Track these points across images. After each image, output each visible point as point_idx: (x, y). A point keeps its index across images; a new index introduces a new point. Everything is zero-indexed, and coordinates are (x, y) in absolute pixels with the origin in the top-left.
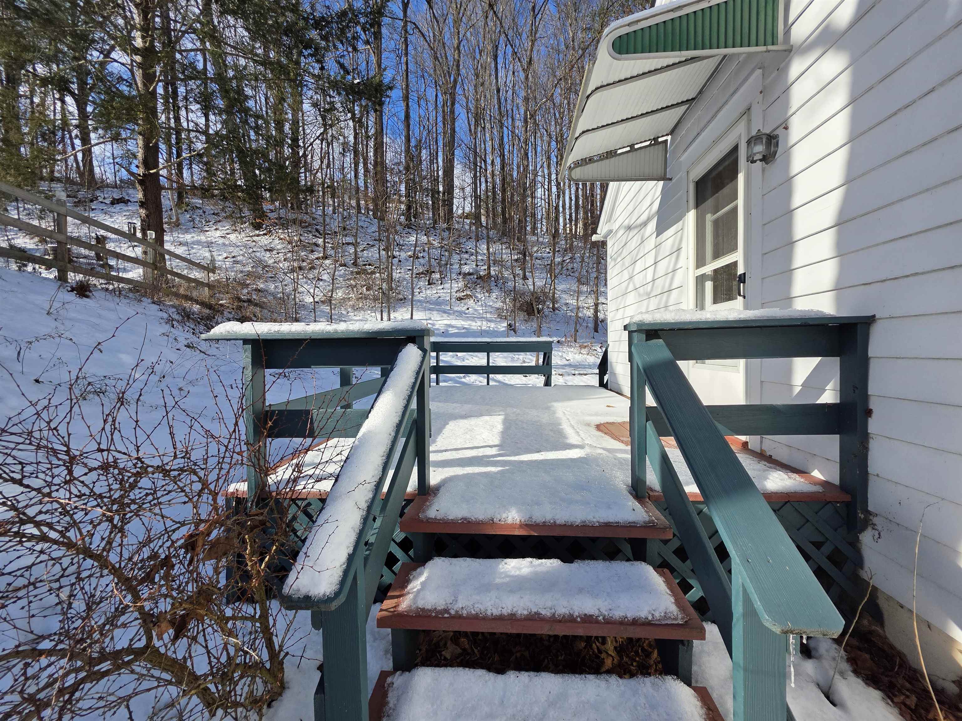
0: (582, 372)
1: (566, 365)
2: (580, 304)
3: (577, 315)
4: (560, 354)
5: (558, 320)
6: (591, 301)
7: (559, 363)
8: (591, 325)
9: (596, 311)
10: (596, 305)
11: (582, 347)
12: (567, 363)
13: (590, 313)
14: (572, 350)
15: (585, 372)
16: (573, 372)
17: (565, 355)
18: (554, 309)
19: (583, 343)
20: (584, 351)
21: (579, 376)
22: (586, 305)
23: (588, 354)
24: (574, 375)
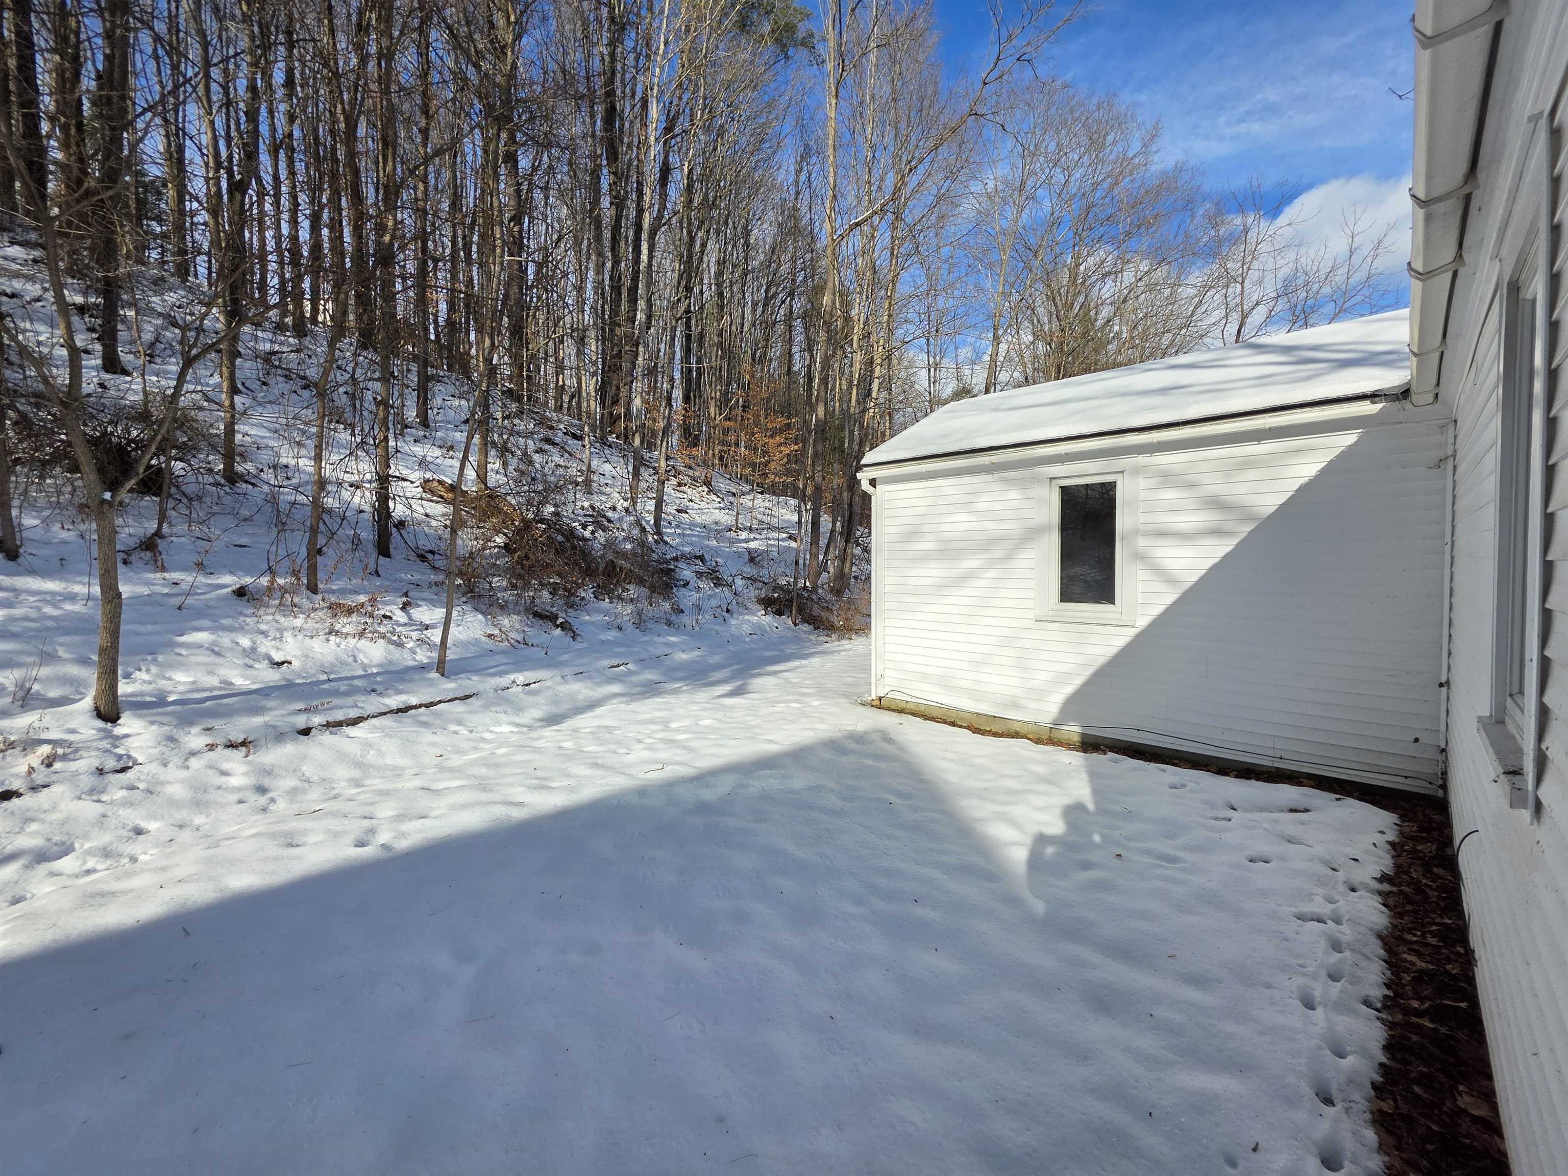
0: (339, 716)
1: (266, 692)
2: (328, 471)
3: (316, 503)
4: (245, 642)
5: (245, 513)
6: (365, 468)
7: (241, 682)
8: (368, 535)
9: (383, 498)
10: (384, 480)
11: (336, 609)
12: (273, 677)
13: (364, 500)
14: (299, 622)
15: (353, 714)
16: (301, 721)
17: (266, 646)
18: (232, 477)
19: (343, 592)
20: (347, 624)
21: (327, 738)
22: (348, 478)
23: (361, 634)
24: (306, 732)
